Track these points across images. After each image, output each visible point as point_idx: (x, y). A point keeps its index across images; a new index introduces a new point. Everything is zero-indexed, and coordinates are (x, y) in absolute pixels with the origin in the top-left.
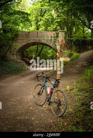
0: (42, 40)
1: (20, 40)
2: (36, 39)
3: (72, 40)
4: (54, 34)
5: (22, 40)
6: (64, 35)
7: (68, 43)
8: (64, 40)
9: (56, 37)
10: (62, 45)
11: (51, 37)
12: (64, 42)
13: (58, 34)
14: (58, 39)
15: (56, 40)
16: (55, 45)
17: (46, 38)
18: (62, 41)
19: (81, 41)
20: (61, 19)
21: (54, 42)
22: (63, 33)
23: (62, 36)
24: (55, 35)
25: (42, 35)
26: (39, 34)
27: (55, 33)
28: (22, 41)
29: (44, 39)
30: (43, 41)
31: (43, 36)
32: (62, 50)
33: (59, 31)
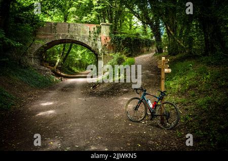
0: (77, 36)
1: (41, 35)
2: (67, 34)
3: (121, 38)
4: (94, 29)
5: (44, 35)
6: (109, 31)
7: (114, 43)
8: (108, 38)
9: (98, 33)
10: (106, 45)
11: (90, 32)
12: (109, 40)
13: (99, 28)
14: (99, 36)
15: (97, 37)
16: (96, 45)
17: (81, 34)
18: (107, 39)
19: (132, 40)
20: (103, 6)
21: (94, 40)
22: (108, 28)
23: (105, 31)
24: (96, 29)
25: (75, 29)
26: (71, 27)
27: (95, 27)
28: (44, 37)
29: (79, 35)
30: (78, 38)
31: (78, 30)
32: (106, 52)
33: (101, 24)
